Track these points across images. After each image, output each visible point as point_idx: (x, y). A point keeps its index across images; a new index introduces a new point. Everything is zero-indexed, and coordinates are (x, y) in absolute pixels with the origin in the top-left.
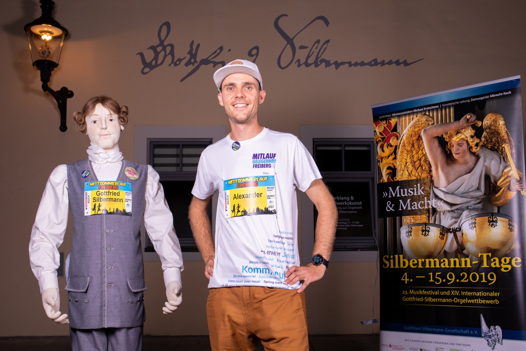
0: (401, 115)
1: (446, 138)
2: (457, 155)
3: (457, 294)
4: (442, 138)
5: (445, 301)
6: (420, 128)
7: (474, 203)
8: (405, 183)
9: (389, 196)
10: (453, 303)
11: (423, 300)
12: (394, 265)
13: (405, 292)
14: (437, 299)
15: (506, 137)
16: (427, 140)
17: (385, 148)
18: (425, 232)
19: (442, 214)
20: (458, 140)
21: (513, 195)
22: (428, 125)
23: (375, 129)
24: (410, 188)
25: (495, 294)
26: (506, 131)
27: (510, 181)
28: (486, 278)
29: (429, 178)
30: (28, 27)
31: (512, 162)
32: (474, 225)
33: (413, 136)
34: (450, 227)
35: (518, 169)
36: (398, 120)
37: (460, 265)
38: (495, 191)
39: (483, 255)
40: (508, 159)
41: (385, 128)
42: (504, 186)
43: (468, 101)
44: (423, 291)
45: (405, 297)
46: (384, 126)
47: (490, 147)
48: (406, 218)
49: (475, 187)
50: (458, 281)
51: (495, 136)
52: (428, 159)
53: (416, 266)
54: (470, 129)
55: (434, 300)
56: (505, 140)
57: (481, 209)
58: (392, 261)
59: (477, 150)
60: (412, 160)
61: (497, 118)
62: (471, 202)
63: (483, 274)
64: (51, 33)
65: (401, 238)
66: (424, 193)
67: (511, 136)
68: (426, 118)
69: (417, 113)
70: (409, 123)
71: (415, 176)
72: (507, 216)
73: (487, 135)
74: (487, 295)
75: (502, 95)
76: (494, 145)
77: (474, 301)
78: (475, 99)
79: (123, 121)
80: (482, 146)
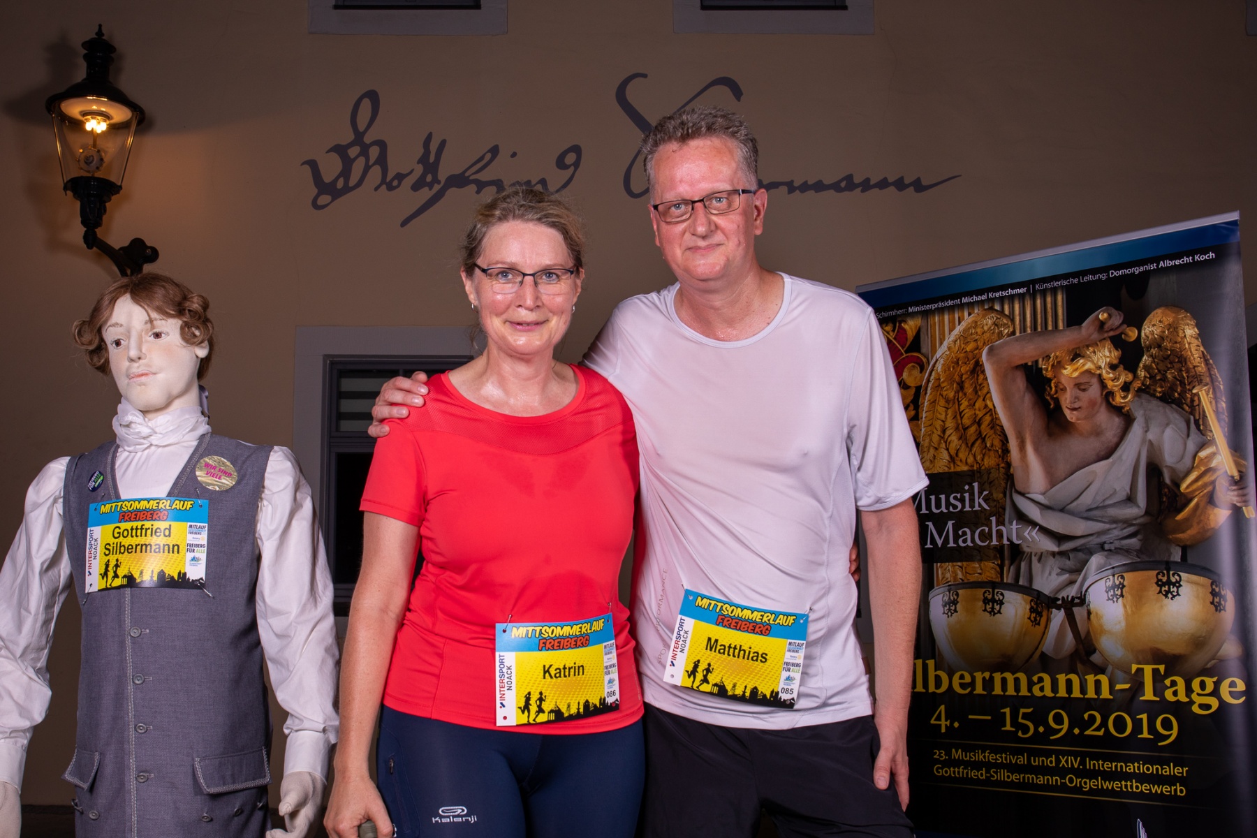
0: (931, 310)
1: (1047, 369)
2: (1074, 412)
3: (1076, 766)
4: (1034, 368)
5: (1042, 782)
6: (980, 344)
7: (1118, 536)
8: (942, 478)
10: (1064, 788)
11: (986, 776)
13: (940, 753)
14: (1022, 776)
15: (1202, 368)
16: (997, 372)
18: (991, 603)
19: (1034, 559)
20: (1075, 374)
21: (1221, 516)
22: (1000, 335)
24: (953, 493)
25: (1176, 771)
26: (1203, 352)
27: (1213, 483)
28: (1152, 729)
29: (1002, 468)
30: (54, 103)
31: (1218, 431)
32: (1119, 592)
33: (960, 363)
34: (1056, 593)
35: (1236, 451)
36: (924, 324)
37: (1083, 690)
39: (1143, 669)
40: (1210, 425)
42: (1197, 493)
43: (1101, 276)
44: (987, 754)
45: (940, 766)
47: (1160, 393)
48: (944, 568)
49: (1122, 495)
50: (1076, 731)
51: (1175, 365)
52: (1001, 422)
53: (969, 689)
54: (1108, 348)
55: (1015, 777)
56: (1200, 375)
57: (1136, 551)
59: (1127, 400)
60: (960, 422)
61: (1177, 319)
62: (1110, 531)
63: (1144, 717)
64: (106, 116)
65: (931, 617)
66: (989, 506)
67: (1214, 366)
68: (995, 318)
69: (971, 305)
70: (951, 330)
71: (967, 463)
72: (1206, 570)
73: (1152, 362)
74: (1155, 772)
75: (1191, 261)
76: (1170, 388)
77: (1120, 785)
78: (1121, 273)
79: (197, 333)
80: (1139, 391)
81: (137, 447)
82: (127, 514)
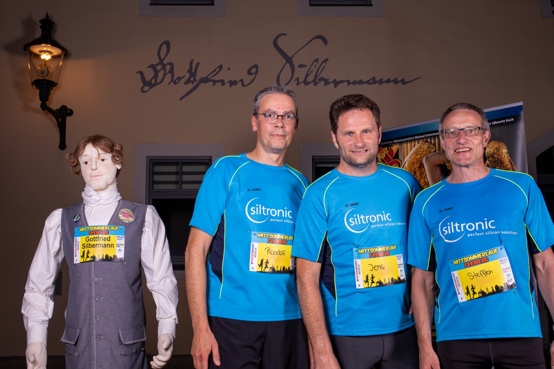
0: (403, 141)
1: (449, 166)
6: (422, 156)
15: (509, 166)
16: (429, 167)
22: (430, 152)
26: (509, 159)
30: (27, 46)
33: (414, 164)
36: (400, 147)
41: (386, 154)
51: (498, 164)
61: (499, 146)
64: (50, 53)
67: (514, 165)
68: (428, 145)
69: (418, 139)
70: (411, 150)
73: (490, 163)
75: (504, 122)
79: (118, 159)
81: (94, 205)
82: (92, 232)
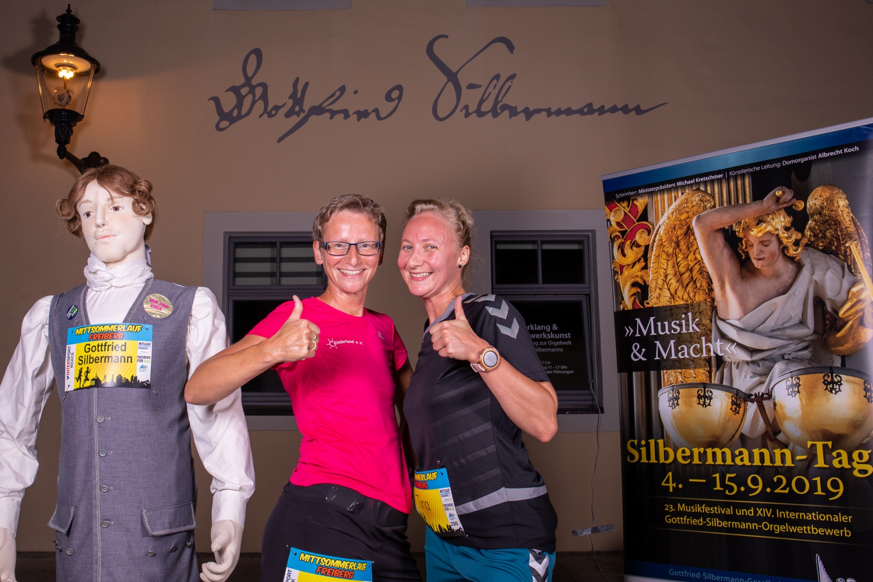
0: (654, 191)
1: (739, 232)
2: (760, 261)
3: (769, 516)
4: (730, 231)
5: (744, 527)
6: (691, 214)
7: (794, 349)
8: (666, 311)
9: (636, 334)
10: (761, 531)
11: (703, 523)
12: (648, 458)
13: (669, 507)
14: (729, 523)
15: (852, 229)
16: (703, 234)
17: (627, 250)
18: (703, 399)
19: (734, 367)
20: (760, 235)
21: (869, 334)
22: (705, 208)
23: (608, 216)
24: (673, 320)
25: (843, 519)
26: (852, 217)
27: (862, 310)
28: (824, 488)
29: (709, 302)
30: (37, 58)
31: (865, 273)
32: (796, 389)
33: (676, 228)
34: (751, 391)
36: (650, 201)
37: (772, 460)
38: (835, 326)
39: (816, 445)
40: (859, 269)
41: (625, 214)
42: (851, 317)
43: (776, 165)
44: (703, 507)
45: (670, 516)
46: (625, 212)
47: (821, 246)
48: (668, 374)
49: (796, 320)
50: (768, 490)
51: (832, 227)
52: (707, 269)
53: (689, 461)
54: (783, 216)
55: (724, 524)
56: (851, 234)
57: (807, 359)
58: (643, 450)
59: (798, 252)
60: (677, 270)
61: (833, 194)
62: (788, 346)
63: (818, 479)
64: (73, 67)
65: (660, 409)
66: (699, 329)
67: (860, 227)
68: (701, 196)
69: (683, 187)
70: (669, 206)
71: (683, 299)
72: (859, 372)
73: (815, 225)
74: (827, 520)
75: (841, 153)
76: (829, 243)
77: (802, 529)
78: (790, 162)
79: (144, 206)
80: (807, 245)
81: (102, 287)
82: (94, 335)
